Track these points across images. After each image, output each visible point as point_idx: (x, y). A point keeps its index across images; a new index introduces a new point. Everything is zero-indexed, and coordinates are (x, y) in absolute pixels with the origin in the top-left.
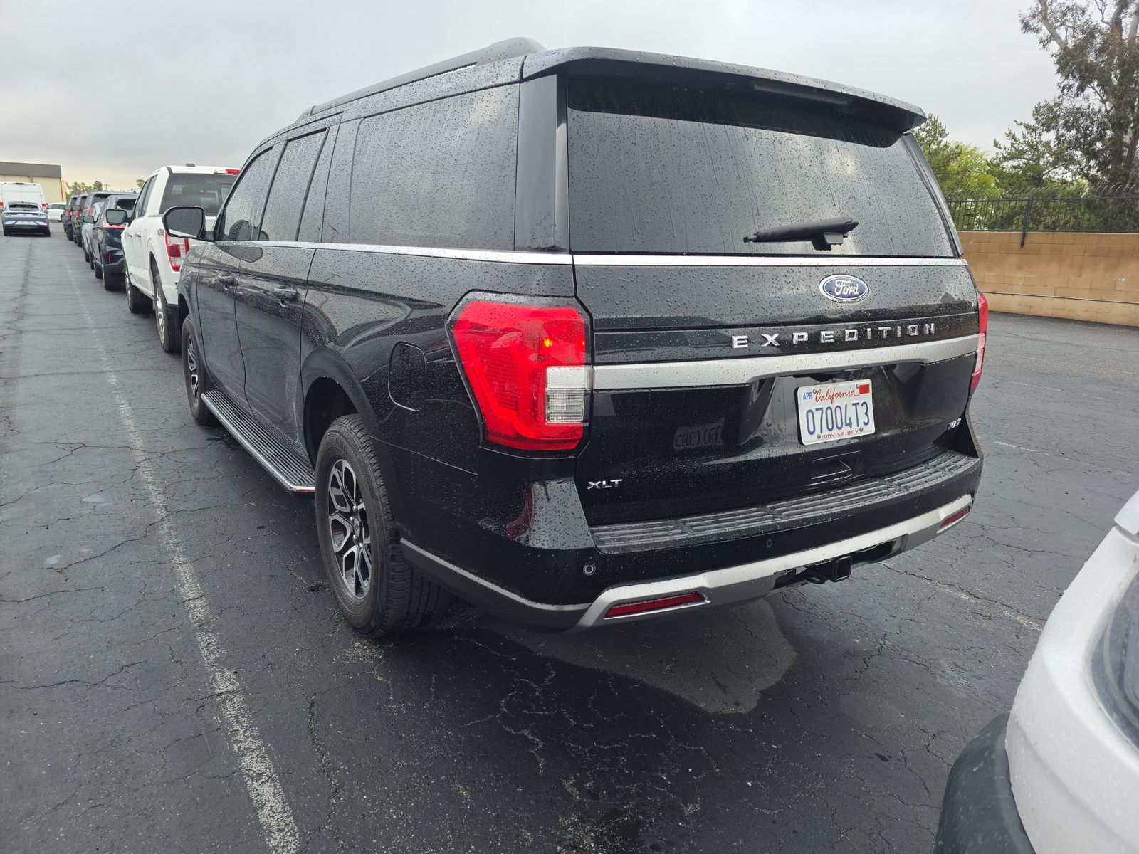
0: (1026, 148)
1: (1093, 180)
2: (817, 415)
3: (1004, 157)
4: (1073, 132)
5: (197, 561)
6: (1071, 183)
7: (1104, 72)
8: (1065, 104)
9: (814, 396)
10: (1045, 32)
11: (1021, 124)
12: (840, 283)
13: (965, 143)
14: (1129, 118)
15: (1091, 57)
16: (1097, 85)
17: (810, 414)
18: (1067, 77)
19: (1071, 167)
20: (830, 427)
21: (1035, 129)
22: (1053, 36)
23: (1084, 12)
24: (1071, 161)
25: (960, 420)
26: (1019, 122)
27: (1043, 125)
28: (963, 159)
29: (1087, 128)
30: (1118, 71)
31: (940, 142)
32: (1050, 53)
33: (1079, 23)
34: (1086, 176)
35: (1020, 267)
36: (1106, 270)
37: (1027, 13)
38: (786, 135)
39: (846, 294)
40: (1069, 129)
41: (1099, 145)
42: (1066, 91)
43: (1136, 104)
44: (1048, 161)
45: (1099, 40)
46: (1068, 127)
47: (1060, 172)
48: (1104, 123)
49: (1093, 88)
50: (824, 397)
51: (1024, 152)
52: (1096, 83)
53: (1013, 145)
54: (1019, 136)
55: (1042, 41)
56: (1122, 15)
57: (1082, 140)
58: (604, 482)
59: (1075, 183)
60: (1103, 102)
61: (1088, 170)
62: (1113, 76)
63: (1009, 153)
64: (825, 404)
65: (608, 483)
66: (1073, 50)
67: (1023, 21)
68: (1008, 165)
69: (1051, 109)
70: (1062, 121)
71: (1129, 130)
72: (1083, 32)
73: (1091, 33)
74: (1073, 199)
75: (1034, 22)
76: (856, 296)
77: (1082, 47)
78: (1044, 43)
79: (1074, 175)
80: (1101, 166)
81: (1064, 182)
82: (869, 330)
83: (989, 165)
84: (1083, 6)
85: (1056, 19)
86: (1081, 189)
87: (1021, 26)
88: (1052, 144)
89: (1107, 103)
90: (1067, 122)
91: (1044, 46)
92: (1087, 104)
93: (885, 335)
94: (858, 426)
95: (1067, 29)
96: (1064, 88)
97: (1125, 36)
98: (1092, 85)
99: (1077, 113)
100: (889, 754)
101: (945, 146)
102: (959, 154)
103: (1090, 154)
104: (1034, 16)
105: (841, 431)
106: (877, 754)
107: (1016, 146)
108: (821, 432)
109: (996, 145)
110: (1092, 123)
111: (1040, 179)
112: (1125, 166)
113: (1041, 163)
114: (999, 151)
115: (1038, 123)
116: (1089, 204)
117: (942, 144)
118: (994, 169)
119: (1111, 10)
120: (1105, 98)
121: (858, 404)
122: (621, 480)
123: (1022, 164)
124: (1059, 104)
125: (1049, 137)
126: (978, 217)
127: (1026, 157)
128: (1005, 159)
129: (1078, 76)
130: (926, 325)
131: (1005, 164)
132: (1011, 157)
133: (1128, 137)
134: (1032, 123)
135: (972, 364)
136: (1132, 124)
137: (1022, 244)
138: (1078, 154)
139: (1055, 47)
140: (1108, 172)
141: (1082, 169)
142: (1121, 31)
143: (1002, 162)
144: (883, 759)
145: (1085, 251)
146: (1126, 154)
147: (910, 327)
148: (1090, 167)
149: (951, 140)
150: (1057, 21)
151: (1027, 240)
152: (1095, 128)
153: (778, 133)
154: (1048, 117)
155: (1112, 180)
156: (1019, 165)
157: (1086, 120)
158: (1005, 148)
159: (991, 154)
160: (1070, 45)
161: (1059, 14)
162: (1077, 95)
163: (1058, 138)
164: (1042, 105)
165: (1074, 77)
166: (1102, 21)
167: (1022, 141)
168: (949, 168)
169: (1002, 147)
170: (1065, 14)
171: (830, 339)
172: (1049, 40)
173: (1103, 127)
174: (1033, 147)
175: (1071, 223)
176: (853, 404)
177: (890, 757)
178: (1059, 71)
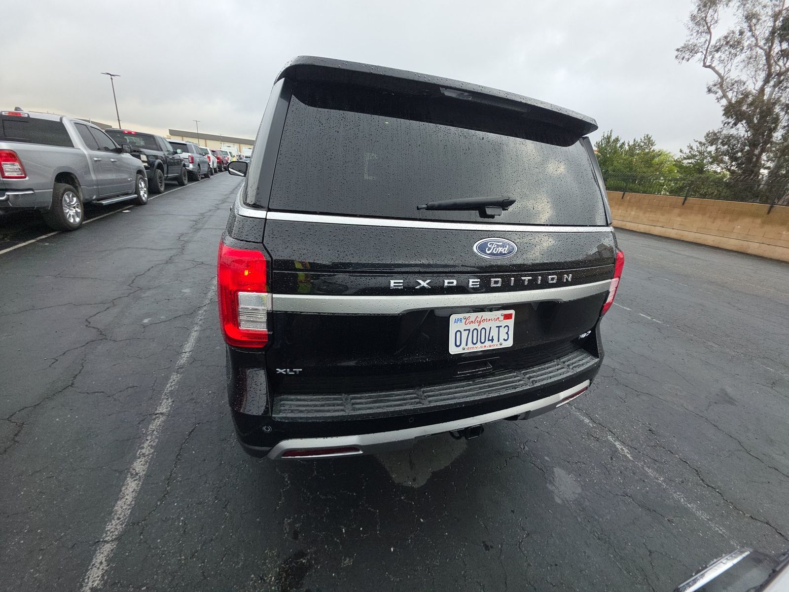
0: (697, 154)
1: (732, 172)
2: (465, 334)
3: (684, 158)
4: (726, 147)
5: (203, 330)
6: (720, 173)
7: (750, 116)
8: (725, 132)
9: (464, 321)
10: (720, 93)
11: (697, 141)
12: (493, 244)
13: (665, 150)
14: (760, 141)
15: (744, 108)
16: (745, 123)
17: (458, 334)
18: (728, 118)
19: (721, 165)
20: (475, 342)
21: (704, 144)
22: (725, 96)
23: (744, 84)
24: (722, 161)
25: (590, 332)
26: (696, 140)
27: (709, 142)
28: (662, 158)
29: (734, 145)
30: (759, 116)
31: (651, 148)
32: (721, 105)
33: (741, 90)
34: (729, 170)
35: (680, 215)
36: (730, 221)
37: (711, 83)
38: (473, 132)
39: (495, 252)
40: (724, 145)
41: (740, 154)
42: (726, 125)
43: (766, 134)
44: (709, 161)
45: (750, 99)
46: (723, 144)
47: (714, 167)
48: (745, 143)
49: (742, 124)
50: (472, 321)
51: (696, 156)
52: (744, 122)
53: (690, 152)
54: (695, 148)
55: (717, 98)
56: (766, 86)
57: (730, 151)
58: (288, 370)
59: (722, 173)
60: (747, 131)
61: (730, 167)
62: (755, 118)
63: (687, 156)
64: (472, 327)
65: (291, 371)
66: (734, 104)
67: (708, 88)
68: (686, 162)
69: (715, 134)
70: (720, 141)
71: (759, 147)
72: (742, 94)
73: (746, 95)
74: (718, 181)
75: (714, 89)
76: (505, 254)
77: (740, 102)
78: (718, 100)
79: (722, 169)
80: (739, 166)
81: (715, 172)
82: (513, 279)
83: (675, 161)
84: (745, 81)
85: (727, 87)
86: (724, 176)
87: (707, 90)
88: (713, 153)
89: (749, 132)
90: (724, 141)
91: (718, 101)
92: (737, 133)
93: (526, 283)
94: (499, 341)
95: (733, 93)
96: (725, 123)
97: (765, 98)
98: (742, 122)
99: (729, 137)
100: (492, 544)
101: (653, 150)
102: (660, 155)
103: (733, 158)
104: (715, 85)
105: (483, 345)
106: (484, 542)
107: (692, 152)
108: (467, 345)
109: (681, 151)
110: (738, 142)
111: (702, 170)
112: (752, 166)
113: (704, 162)
114: (682, 154)
115: (707, 141)
116: (727, 185)
117: (652, 149)
118: (678, 164)
119: (760, 84)
120: (748, 130)
121: (501, 326)
122: (301, 370)
123: (693, 161)
124: (721, 132)
125: (712, 149)
126: (665, 187)
127: (697, 158)
128: (685, 158)
129: (734, 118)
130: (565, 275)
131: (684, 161)
132: (688, 158)
133: (758, 151)
134: (704, 141)
135: (604, 299)
136: (761, 144)
137: (683, 204)
138: (726, 158)
139: (724, 102)
140: (742, 168)
141: (727, 166)
142: (764, 95)
143: (682, 160)
144: (487, 548)
145: (719, 210)
146: (754, 160)
147: (550, 277)
148: (732, 166)
149: (656, 148)
150: (728, 88)
151: (686, 202)
152: (739, 146)
153: (465, 130)
154: (713, 138)
155: (743, 173)
156: (692, 162)
157: (735, 141)
158: (685, 153)
159: (677, 156)
160: (733, 101)
161: (730, 84)
162: (732, 127)
163: (717, 149)
164: (710, 132)
165: (732, 118)
166: (754, 89)
167: (696, 150)
168: (653, 162)
169: (684, 152)
170: (733, 85)
171: (477, 285)
172: (721, 98)
173: (744, 145)
174: (701, 153)
175: (715, 193)
176: (497, 327)
177: (492, 547)
178: (724, 115)
